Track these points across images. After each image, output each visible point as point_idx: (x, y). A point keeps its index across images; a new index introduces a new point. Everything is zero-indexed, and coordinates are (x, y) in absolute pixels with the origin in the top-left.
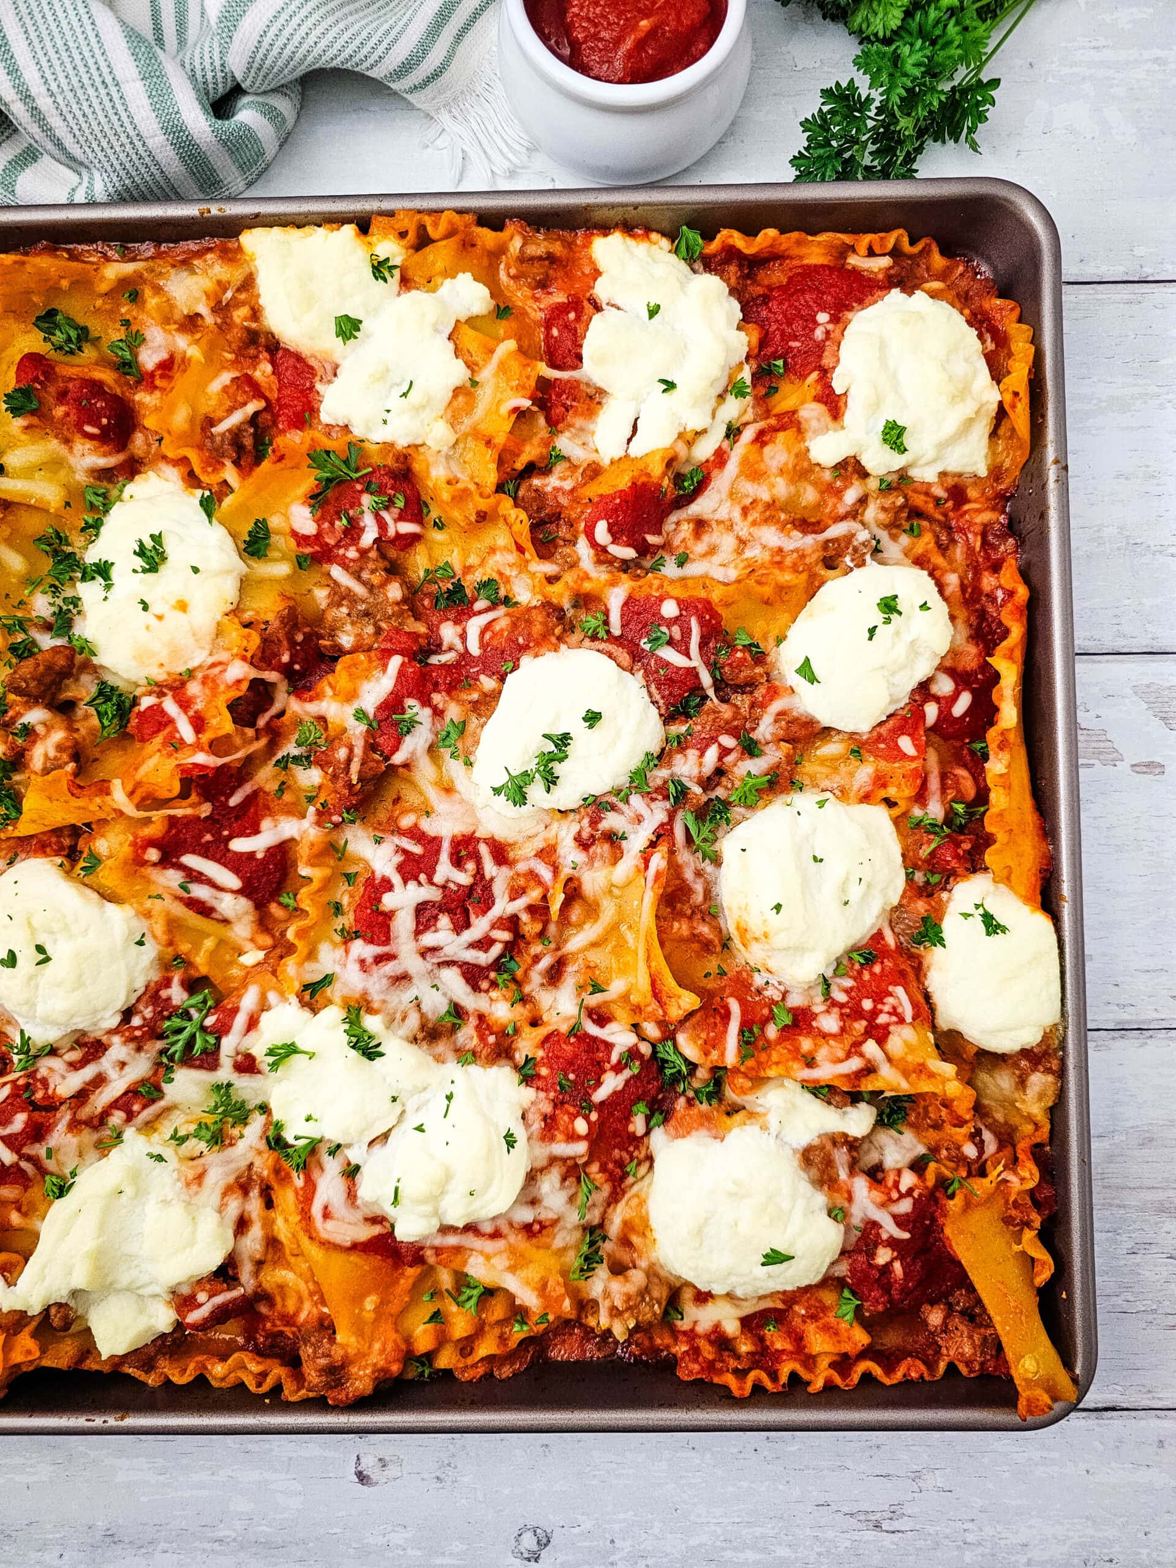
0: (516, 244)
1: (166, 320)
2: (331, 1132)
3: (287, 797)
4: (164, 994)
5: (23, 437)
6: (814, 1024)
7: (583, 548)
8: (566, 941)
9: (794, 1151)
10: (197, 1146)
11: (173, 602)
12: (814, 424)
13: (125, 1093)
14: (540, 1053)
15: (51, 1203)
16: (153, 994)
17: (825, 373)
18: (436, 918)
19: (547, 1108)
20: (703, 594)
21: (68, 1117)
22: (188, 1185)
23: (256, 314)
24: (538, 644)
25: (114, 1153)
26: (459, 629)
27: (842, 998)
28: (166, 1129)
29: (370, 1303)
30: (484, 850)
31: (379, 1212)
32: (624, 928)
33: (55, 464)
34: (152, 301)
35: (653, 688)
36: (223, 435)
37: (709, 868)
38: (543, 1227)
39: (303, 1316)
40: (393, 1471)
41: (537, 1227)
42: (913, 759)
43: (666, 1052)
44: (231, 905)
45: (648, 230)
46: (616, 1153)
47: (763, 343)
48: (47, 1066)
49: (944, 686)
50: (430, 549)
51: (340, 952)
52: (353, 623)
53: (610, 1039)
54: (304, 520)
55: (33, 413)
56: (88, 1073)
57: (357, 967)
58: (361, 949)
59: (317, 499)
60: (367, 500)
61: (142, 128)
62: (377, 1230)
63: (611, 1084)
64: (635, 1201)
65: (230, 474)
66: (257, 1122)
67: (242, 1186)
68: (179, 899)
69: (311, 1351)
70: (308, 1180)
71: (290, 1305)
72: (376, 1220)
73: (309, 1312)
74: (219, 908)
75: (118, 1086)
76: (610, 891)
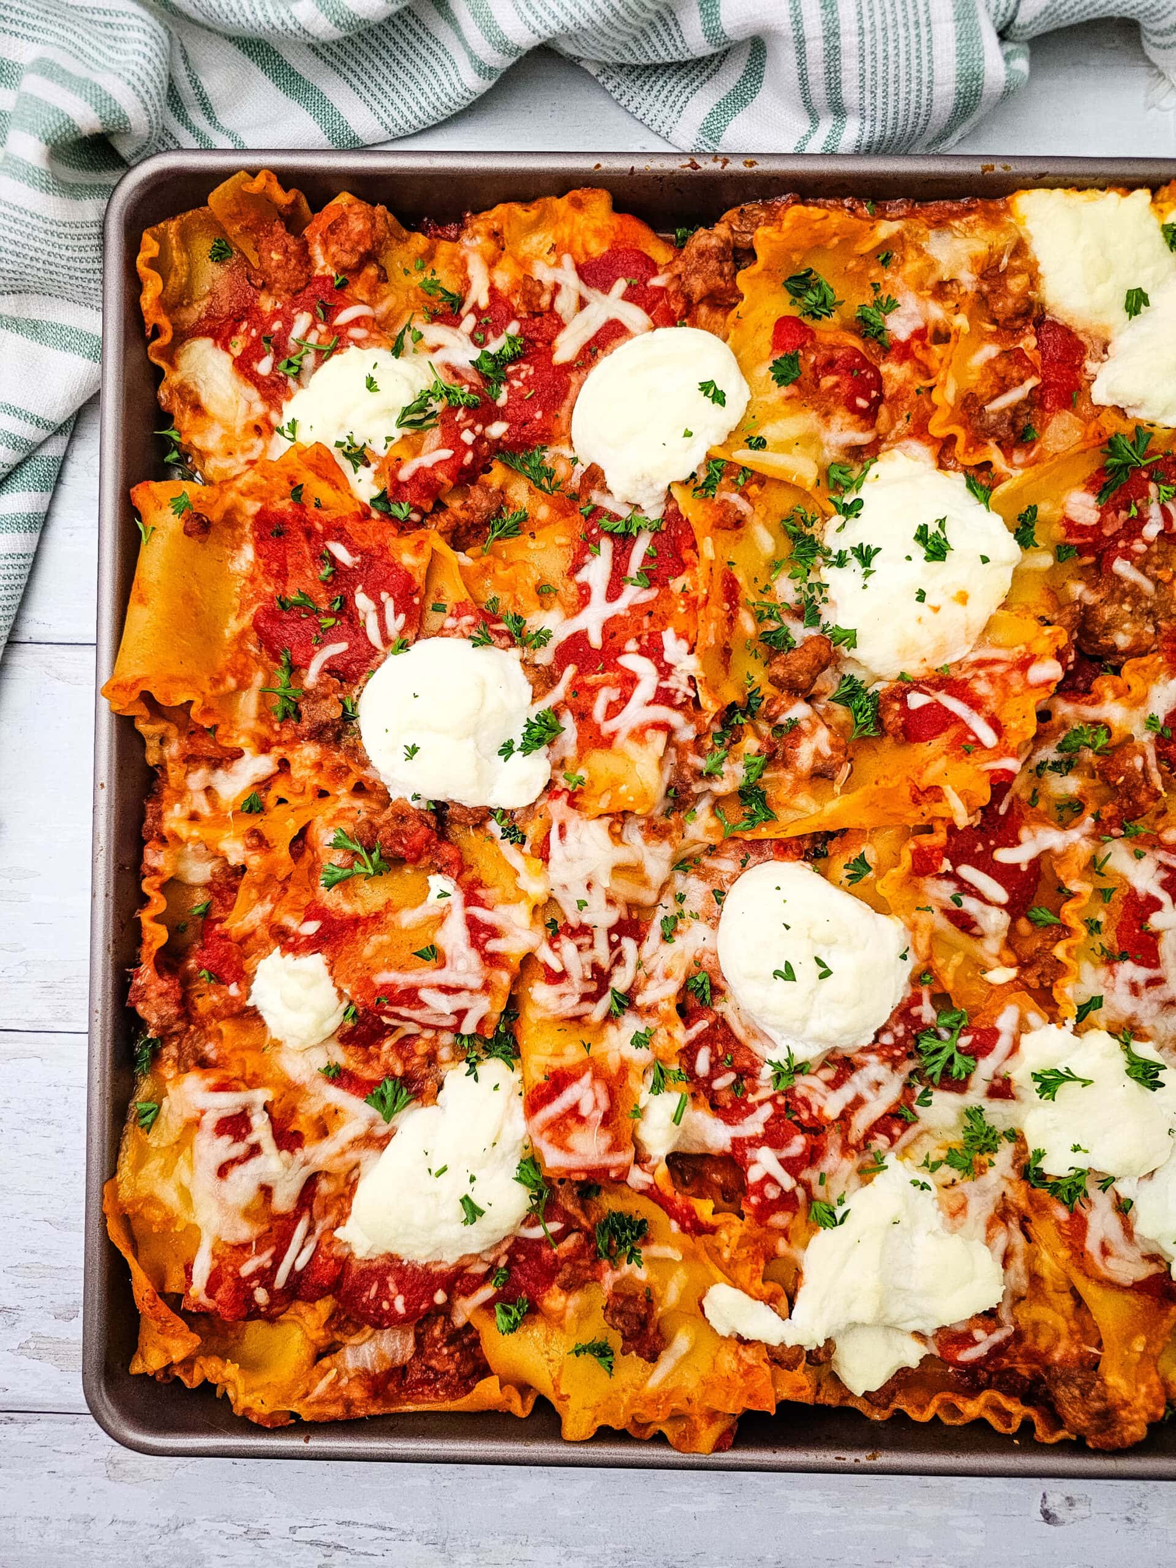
1: (921, 286)
2: (1104, 1164)
3: (1041, 806)
4: (915, 1011)
5: (785, 408)
10: (947, 1173)
11: (954, 593)
13: (883, 1117)
15: (813, 1231)
16: (904, 1013)
21: (839, 1141)
22: (953, 1215)
23: (1034, 281)
25: (879, 1178)
28: (919, 1154)
29: (1139, 1344)
31: (1155, 1250)
33: (809, 440)
34: (912, 265)
36: (1002, 412)
39: (1057, 1356)
40: (1080, 1510)
44: (995, 921)
48: (805, 1085)
51: (1103, 972)
52: (1135, 622)
54: (1083, 508)
55: (795, 382)
56: (846, 1094)
57: (1127, 989)
58: (1128, 970)
59: (1100, 486)
60: (1152, 488)
61: (937, 73)
62: (1153, 1269)
65: (995, 455)
66: (1006, 1150)
67: (1003, 1214)
68: (946, 912)
69: (1077, 1393)
70: (1074, 1214)
71: (1043, 1343)
72: (1153, 1258)
73: (1068, 1351)
74: (982, 924)
75: (876, 1107)
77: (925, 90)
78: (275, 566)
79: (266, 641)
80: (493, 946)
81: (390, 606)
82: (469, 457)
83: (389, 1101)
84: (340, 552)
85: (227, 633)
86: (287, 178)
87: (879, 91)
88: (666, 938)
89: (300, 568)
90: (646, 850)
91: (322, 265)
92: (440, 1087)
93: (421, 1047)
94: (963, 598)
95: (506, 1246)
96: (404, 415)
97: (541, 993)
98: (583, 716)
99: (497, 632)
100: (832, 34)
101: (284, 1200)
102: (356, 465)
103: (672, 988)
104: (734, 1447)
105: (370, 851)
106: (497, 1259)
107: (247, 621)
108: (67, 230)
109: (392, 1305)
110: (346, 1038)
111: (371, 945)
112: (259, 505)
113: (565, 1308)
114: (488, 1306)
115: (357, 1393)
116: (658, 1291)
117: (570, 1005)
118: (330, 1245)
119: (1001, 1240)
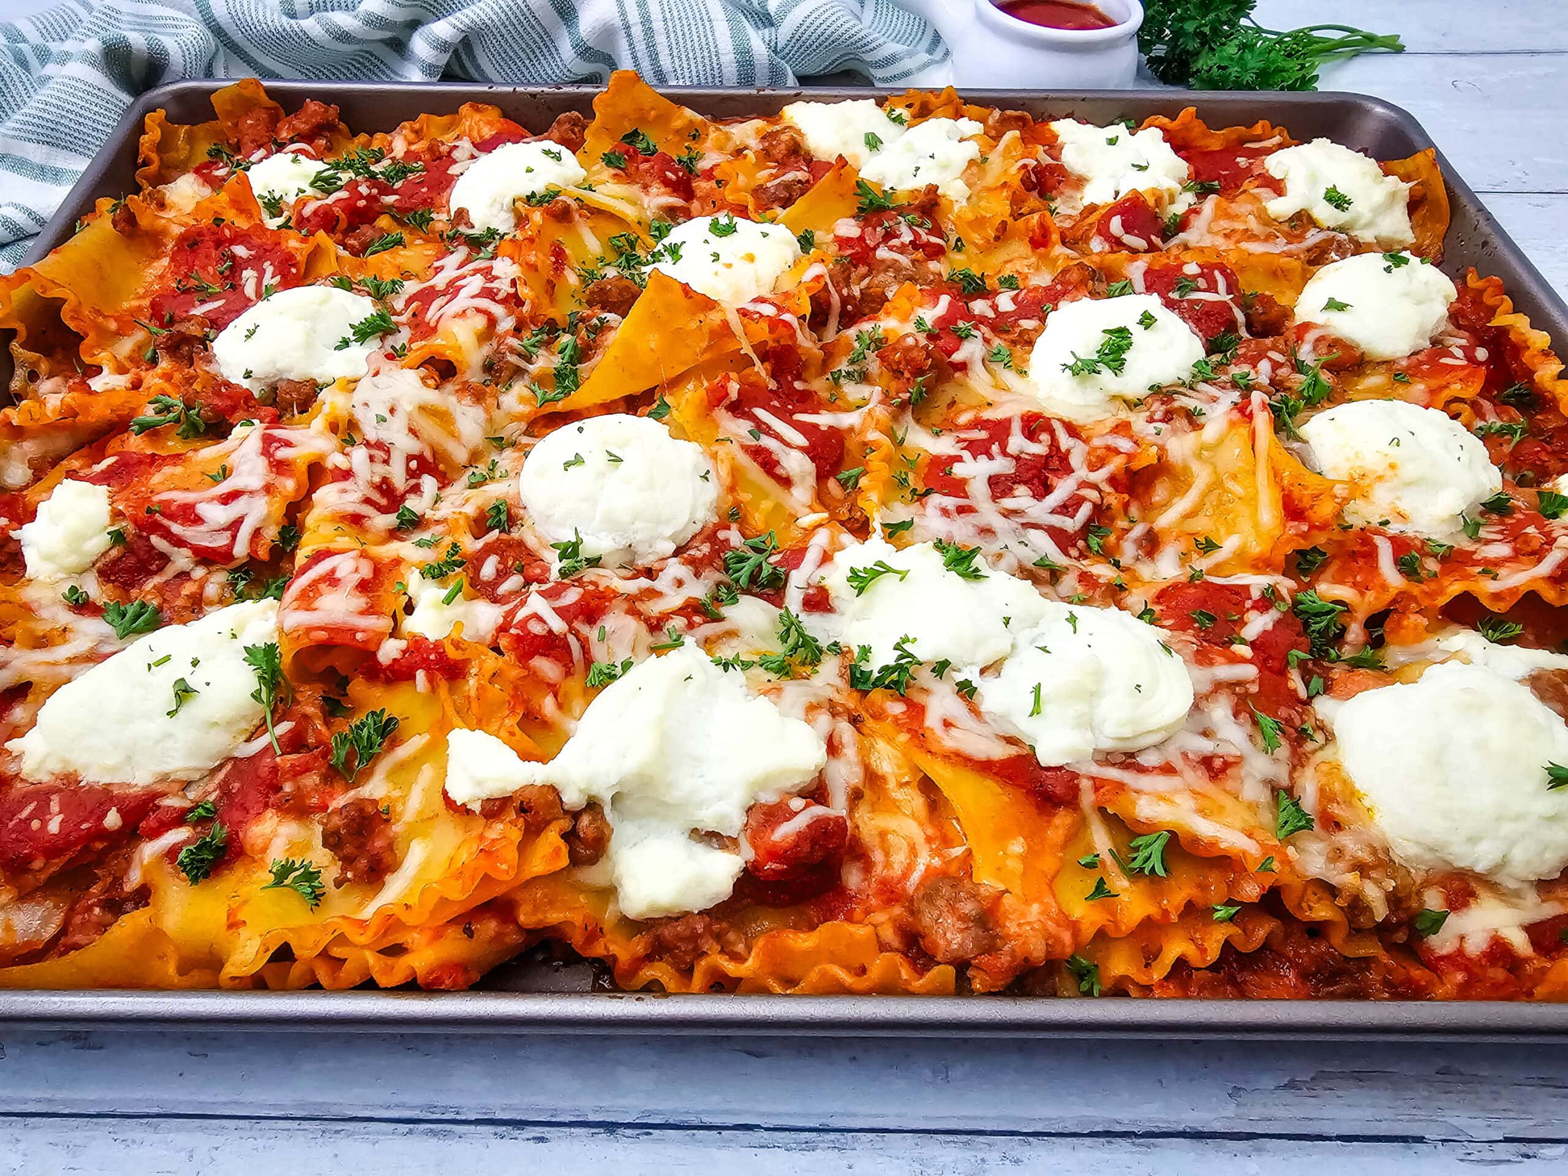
1: (721, 149)
2: (936, 651)
3: (841, 402)
4: (721, 535)
5: (612, 179)
7: (1097, 246)
8: (1154, 519)
10: (762, 672)
11: (742, 255)
12: (1265, 196)
13: (684, 607)
14: (1158, 605)
16: (711, 533)
18: (1011, 487)
21: (624, 609)
24: (1074, 293)
25: (674, 654)
26: (989, 302)
29: (1016, 847)
30: (1058, 426)
31: (1012, 731)
32: (1226, 482)
33: (635, 199)
34: (713, 139)
35: (1191, 323)
39: (915, 877)
41: (1218, 762)
43: (1309, 600)
44: (796, 460)
47: (1198, 172)
48: (595, 573)
51: (914, 506)
53: (1240, 584)
56: (643, 585)
57: (939, 515)
58: (938, 500)
59: (861, 217)
60: (900, 219)
62: (1012, 751)
63: (1257, 622)
66: (831, 661)
67: (827, 708)
68: (746, 447)
70: (911, 703)
71: (899, 859)
72: (1011, 741)
73: (928, 867)
74: (784, 463)
75: (674, 600)
76: (1201, 452)
78: (183, 268)
80: (282, 453)
81: (270, 270)
82: (362, 202)
83: (129, 619)
84: (240, 251)
85: (123, 304)
88: (473, 486)
89: (204, 268)
90: (460, 405)
93: (188, 589)
94: (751, 258)
95: (221, 774)
96: (317, 180)
97: (325, 493)
99: (357, 289)
100: (646, 20)
103: (469, 509)
106: (206, 792)
107: (145, 302)
109: (45, 826)
110: (105, 570)
111: (163, 474)
112: (184, 229)
113: (272, 838)
114: (174, 852)
116: (399, 808)
117: (351, 503)
119: (824, 720)
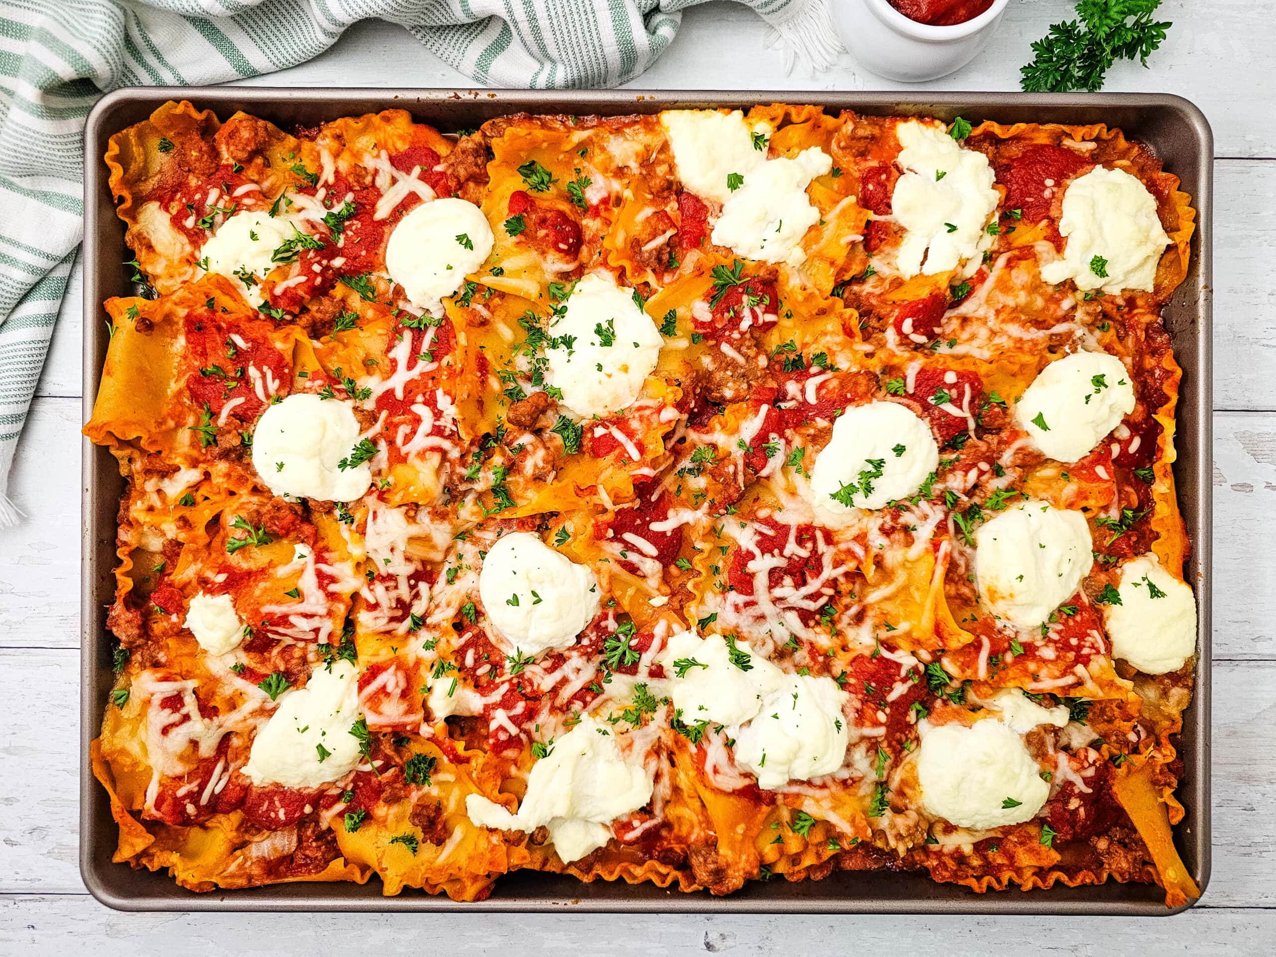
0: (849, 127)
1: (605, 170)
2: (717, 717)
3: (683, 496)
4: (603, 624)
5: (515, 249)
6: (1037, 653)
7: (891, 335)
8: (865, 596)
9: (1021, 735)
10: (623, 725)
11: (619, 366)
12: (1045, 255)
13: (581, 690)
14: (849, 669)
15: (534, 761)
16: (596, 625)
17: (1053, 222)
18: (782, 578)
19: (858, 705)
20: (972, 368)
21: (549, 705)
22: (623, 750)
23: (672, 169)
24: (861, 398)
25: (576, 728)
26: (800, 386)
27: (1055, 637)
28: (605, 713)
29: (740, 829)
30: (819, 535)
31: (748, 770)
32: (912, 589)
33: (535, 268)
34: (599, 158)
35: (935, 430)
36: (651, 252)
37: (968, 550)
38: (854, 782)
39: (693, 838)
40: (729, 942)
41: (850, 782)
42: (1106, 481)
43: (935, 669)
44: (651, 567)
45: (934, 118)
46: (898, 735)
47: (1008, 198)
48: (529, 671)
49: (1125, 433)
50: (780, 331)
51: (719, 598)
52: (734, 382)
53: (899, 661)
54: (702, 311)
55: (522, 233)
56: (557, 676)
57: (733, 609)
58: (734, 597)
59: (712, 297)
60: (745, 298)
61: (604, 40)
62: (747, 782)
63: (899, 690)
64: (908, 767)
65: (650, 278)
66: (662, 710)
67: (656, 750)
68: (619, 562)
69: (701, 859)
70: (700, 748)
71: (684, 830)
72: (747, 775)
73: (698, 835)
74: (642, 568)
75: (576, 685)
76: (904, 564)
77: (598, 51)
78: (199, 349)
79: (195, 396)
80: (332, 588)
81: (269, 374)
82: (319, 280)
83: (274, 687)
84: (238, 340)
85: (169, 392)
86: (199, 104)
87: (569, 51)
88: (450, 582)
89: (214, 349)
90: (432, 527)
91: (226, 157)
92: (309, 678)
93: (297, 653)
94: (625, 369)
95: (351, 776)
96: (275, 255)
97: (364, 617)
98: (391, 443)
99: (339, 390)
100: (532, 19)
101: (207, 749)
102: (249, 285)
103: (451, 612)
104: (490, 898)
105: (257, 529)
106: (347, 785)
107: (182, 383)
108: (58, 140)
109: (277, 815)
110: (248, 648)
111: (259, 588)
112: (187, 311)
113: (387, 815)
114: (341, 815)
115: (256, 871)
116: (445, 802)
117: (382, 624)
118: (237, 777)
119: (653, 765)
